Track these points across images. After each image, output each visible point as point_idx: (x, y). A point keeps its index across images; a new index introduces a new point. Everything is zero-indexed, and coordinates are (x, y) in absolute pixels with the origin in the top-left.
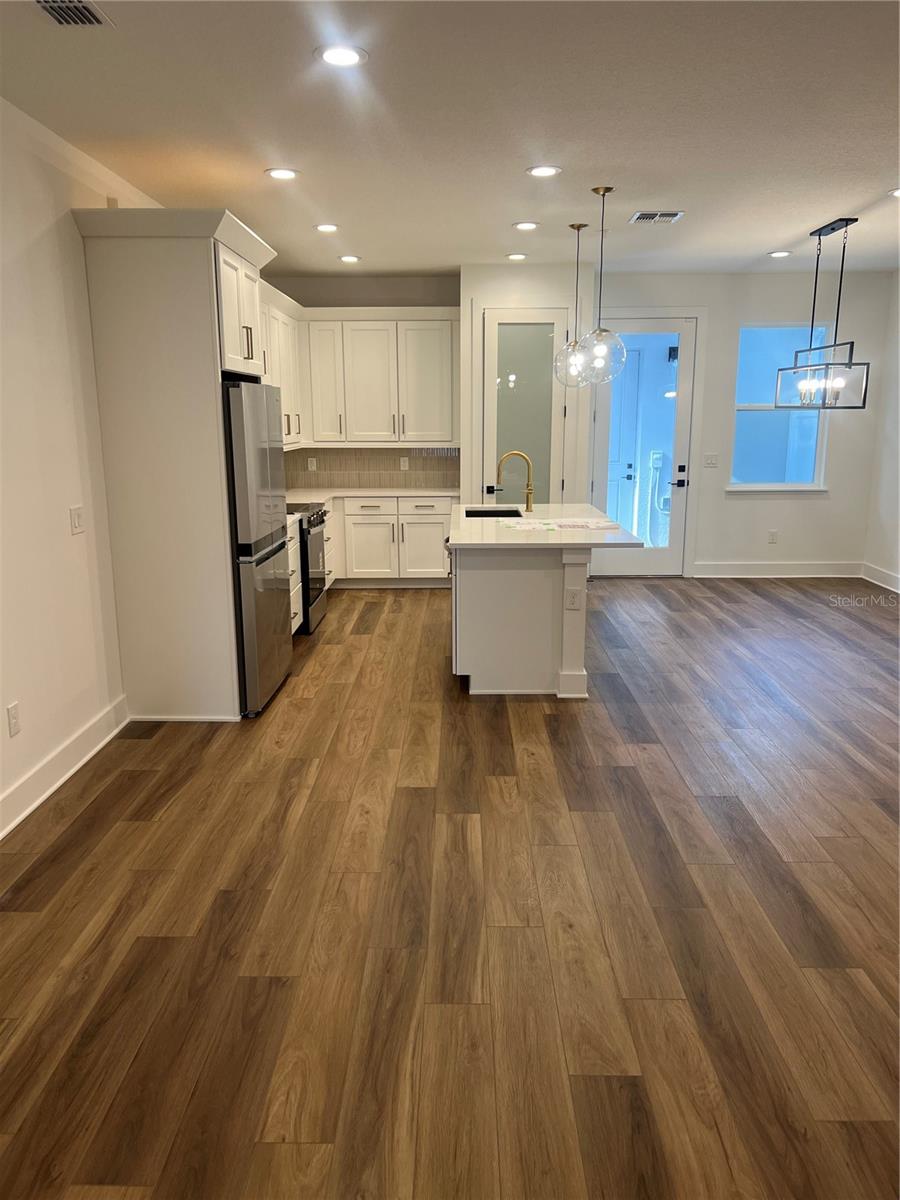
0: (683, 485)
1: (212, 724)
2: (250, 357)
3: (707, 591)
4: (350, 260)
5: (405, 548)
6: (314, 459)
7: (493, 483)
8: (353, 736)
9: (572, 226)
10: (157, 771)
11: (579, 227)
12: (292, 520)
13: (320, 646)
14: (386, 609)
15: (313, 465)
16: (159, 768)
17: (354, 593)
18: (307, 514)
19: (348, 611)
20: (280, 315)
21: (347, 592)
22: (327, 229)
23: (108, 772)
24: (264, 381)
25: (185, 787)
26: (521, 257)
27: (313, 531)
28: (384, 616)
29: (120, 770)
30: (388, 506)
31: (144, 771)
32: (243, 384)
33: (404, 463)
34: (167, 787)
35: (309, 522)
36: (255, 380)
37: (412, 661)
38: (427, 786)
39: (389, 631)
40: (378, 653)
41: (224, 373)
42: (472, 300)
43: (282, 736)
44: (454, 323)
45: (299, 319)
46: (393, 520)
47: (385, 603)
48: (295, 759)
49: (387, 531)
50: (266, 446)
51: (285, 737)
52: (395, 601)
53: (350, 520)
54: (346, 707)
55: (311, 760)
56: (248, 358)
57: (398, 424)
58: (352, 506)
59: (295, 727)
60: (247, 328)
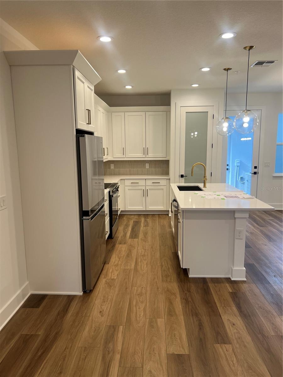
0: (256, 174)
1: (69, 296)
2: (89, 123)
3: (270, 217)
4: (129, 87)
5: (148, 199)
6: (113, 164)
7: (183, 173)
8: (138, 308)
9: (225, 69)
10: (39, 335)
11: (227, 70)
12: (106, 191)
13: (117, 245)
14: (142, 225)
15: (112, 166)
16: (40, 333)
17: (128, 216)
18: (112, 189)
19: (127, 226)
20: (101, 109)
21: (126, 216)
22: (122, 72)
23: (13, 335)
24: (95, 134)
25: (52, 351)
26: (197, 85)
27: (114, 196)
28: (142, 228)
29: (19, 334)
30: (142, 183)
31: (32, 335)
32: (86, 135)
33: (147, 166)
34: (42, 351)
35: (113, 192)
36: (91, 133)
37: (158, 255)
38: (184, 353)
39: (145, 237)
40: (142, 250)
41: (76, 130)
42: (176, 103)
43: (103, 307)
44: (168, 113)
45: (108, 111)
46: (144, 188)
47: (141, 221)
48: (110, 326)
49: (141, 192)
50: (96, 160)
51: (104, 307)
52: (145, 220)
53: (127, 188)
54: (132, 287)
55: (118, 328)
56: (88, 124)
57: (146, 151)
58: (128, 183)
59: (109, 300)
60: (88, 110)
